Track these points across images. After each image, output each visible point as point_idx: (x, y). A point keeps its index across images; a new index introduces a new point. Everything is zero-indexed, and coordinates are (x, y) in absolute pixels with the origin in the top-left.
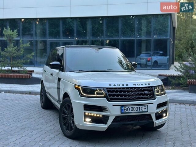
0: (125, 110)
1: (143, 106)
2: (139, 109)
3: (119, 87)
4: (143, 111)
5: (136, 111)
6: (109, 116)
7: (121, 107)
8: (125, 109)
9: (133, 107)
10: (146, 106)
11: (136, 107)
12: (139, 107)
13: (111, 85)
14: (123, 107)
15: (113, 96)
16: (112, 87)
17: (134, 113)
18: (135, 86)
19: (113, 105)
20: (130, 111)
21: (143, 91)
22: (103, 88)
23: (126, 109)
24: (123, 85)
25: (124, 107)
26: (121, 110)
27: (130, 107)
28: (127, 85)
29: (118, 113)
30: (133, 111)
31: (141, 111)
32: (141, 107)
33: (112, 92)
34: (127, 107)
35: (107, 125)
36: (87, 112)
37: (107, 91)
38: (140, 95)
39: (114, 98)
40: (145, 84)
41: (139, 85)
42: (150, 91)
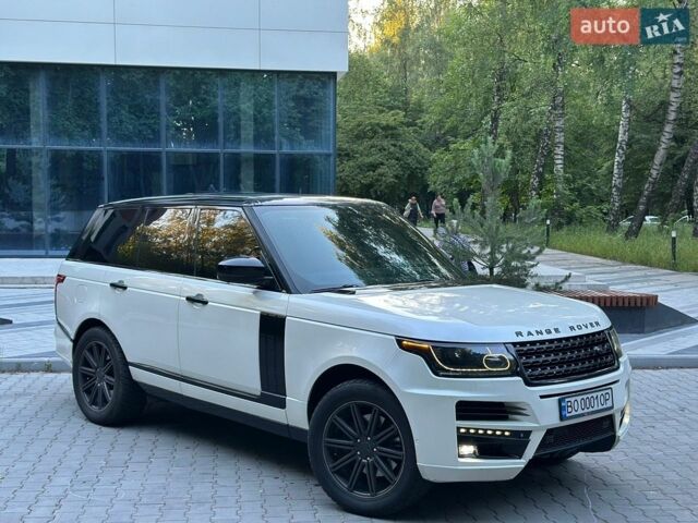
0: (570, 409)
1: (603, 392)
2: (596, 401)
3: (540, 338)
4: (605, 406)
5: (591, 409)
6: (530, 432)
7: (560, 402)
8: (569, 404)
9: (585, 397)
10: (609, 391)
11: (589, 396)
12: (597, 397)
13: (521, 334)
14: (564, 399)
15: (534, 366)
16: (526, 338)
17: (589, 414)
18: (573, 333)
19: (542, 397)
20: (580, 411)
21: (592, 347)
22: (505, 344)
23: (571, 406)
25: (566, 400)
26: (561, 409)
27: (579, 398)
28: (557, 330)
29: (553, 421)
30: (586, 410)
31: (601, 407)
32: (599, 394)
33: (528, 354)
34: (572, 399)
35: (522, 460)
36: (465, 425)
37: (517, 351)
38: (589, 359)
39: (536, 373)
40: (591, 324)
41: (580, 327)
42: (603, 346)
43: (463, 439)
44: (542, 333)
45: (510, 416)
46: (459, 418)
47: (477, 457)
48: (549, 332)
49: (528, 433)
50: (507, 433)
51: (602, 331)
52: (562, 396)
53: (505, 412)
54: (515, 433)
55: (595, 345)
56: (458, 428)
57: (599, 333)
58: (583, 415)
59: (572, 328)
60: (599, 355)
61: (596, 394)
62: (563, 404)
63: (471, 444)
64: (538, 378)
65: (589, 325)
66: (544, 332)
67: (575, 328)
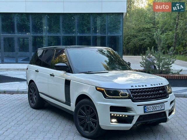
0: (148, 110)
1: (161, 105)
2: (158, 107)
3: (140, 88)
4: (161, 109)
5: (156, 110)
7: (144, 107)
8: (148, 108)
9: (154, 106)
10: (163, 104)
11: (155, 106)
13: (133, 86)
15: (136, 96)
16: (134, 88)
17: (155, 111)
18: (152, 87)
19: (138, 106)
20: (152, 110)
21: (158, 91)
22: (127, 89)
24: (143, 86)
25: (146, 107)
26: (144, 109)
27: (151, 106)
28: (146, 86)
30: (154, 110)
31: (159, 109)
32: (159, 105)
34: (149, 107)
35: (131, 124)
36: (113, 113)
37: (131, 92)
38: (157, 94)
39: (137, 98)
42: (163, 91)
43: (112, 117)
44: (140, 86)
45: (128, 111)
46: (111, 111)
47: (117, 123)
49: (133, 116)
50: (126, 116)
52: (145, 106)
53: (126, 110)
54: (129, 116)
55: (160, 90)
56: (111, 114)
57: (162, 87)
58: (152, 111)
59: (152, 85)
61: (158, 105)
62: (145, 108)
63: (115, 119)
64: (137, 100)
65: (158, 84)
66: (141, 86)
67: (153, 85)
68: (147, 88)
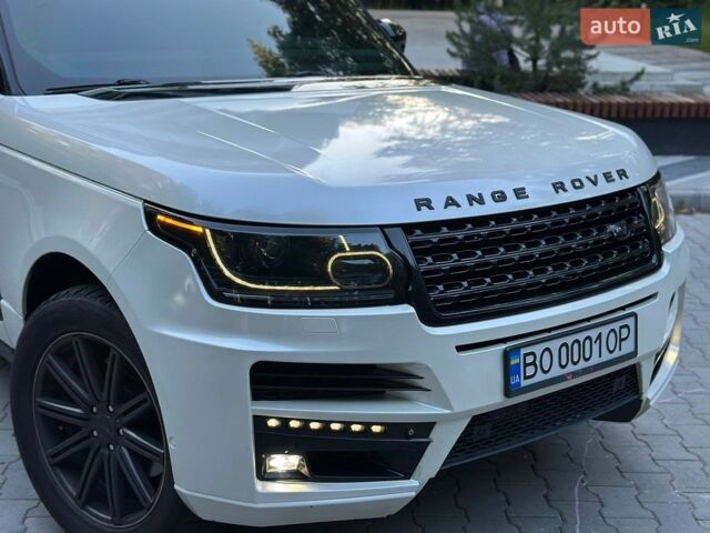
0: (530, 371)
1: (616, 326)
2: (596, 347)
3: (477, 210)
4: (617, 354)
5: (582, 365)
6: (435, 423)
7: (507, 355)
8: (530, 359)
9: (570, 339)
10: (630, 322)
11: (581, 337)
12: (599, 336)
13: (427, 203)
14: (517, 349)
15: (451, 279)
16: (440, 213)
17: (575, 374)
18: (561, 198)
19: (460, 348)
20: (556, 371)
21: (601, 225)
22: (382, 227)
23: (533, 363)
24: (502, 197)
25: (524, 351)
26: (508, 371)
27: (554, 345)
28: (520, 193)
30: (571, 368)
31: (606, 357)
32: (605, 330)
33: (440, 251)
34: (538, 349)
35: (411, 482)
36: (277, 412)
37: (412, 244)
38: (591, 254)
39: (455, 293)
40: (608, 177)
41: (577, 184)
42: (630, 221)
43: (268, 440)
44: (481, 201)
45: (389, 392)
46: (257, 395)
47: (305, 479)
48: (500, 197)
49: (425, 428)
50: (376, 429)
51: (633, 190)
52: (513, 344)
53: (377, 383)
54: (392, 428)
55: (613, 220)
56: (259, 421)
57: (622, 194)
58: (562, 379)
59: (559, 187)
60: (616, 243)
61: (598, 331)
62: (513, 362)
63: (291, 452)
64: (457, 304)
65: (601, 179)
66: (488, 198)
67: (568, 185)
68: (525, 215)
